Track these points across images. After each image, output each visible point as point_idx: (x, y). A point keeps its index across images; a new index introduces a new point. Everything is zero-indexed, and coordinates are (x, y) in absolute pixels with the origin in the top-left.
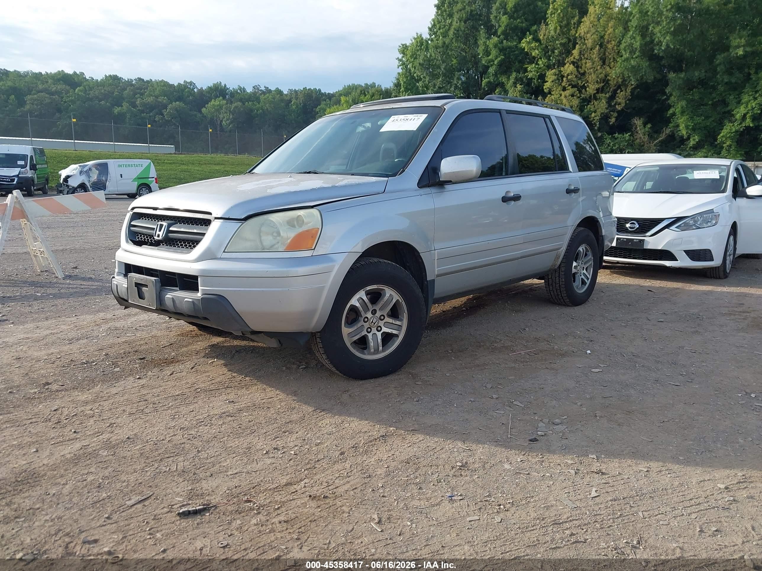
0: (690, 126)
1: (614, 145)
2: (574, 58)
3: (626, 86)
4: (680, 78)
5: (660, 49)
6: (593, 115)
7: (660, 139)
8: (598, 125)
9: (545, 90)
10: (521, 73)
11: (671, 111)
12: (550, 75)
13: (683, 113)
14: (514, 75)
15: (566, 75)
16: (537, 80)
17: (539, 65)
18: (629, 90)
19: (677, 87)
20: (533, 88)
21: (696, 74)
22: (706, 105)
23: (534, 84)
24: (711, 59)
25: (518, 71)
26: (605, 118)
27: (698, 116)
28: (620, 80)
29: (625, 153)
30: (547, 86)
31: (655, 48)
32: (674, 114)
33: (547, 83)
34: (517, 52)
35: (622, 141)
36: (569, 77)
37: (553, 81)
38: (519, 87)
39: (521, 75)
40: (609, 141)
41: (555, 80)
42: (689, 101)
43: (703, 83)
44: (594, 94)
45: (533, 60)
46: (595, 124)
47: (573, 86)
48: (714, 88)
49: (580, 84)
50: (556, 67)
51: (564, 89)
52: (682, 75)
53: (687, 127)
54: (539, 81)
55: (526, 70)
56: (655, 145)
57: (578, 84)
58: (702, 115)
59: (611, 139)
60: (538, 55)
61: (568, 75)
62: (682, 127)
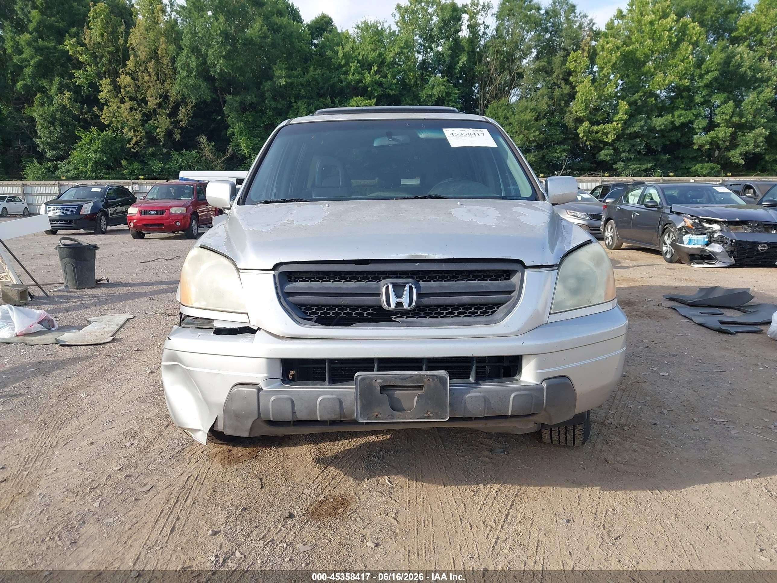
0: (250, 145)
1: (183, 161)
2: (129, 69)
3: (186, 104)
4: (236, 101)
5: (215, 71)
6: (158, 130)
7: (226, 157)
8: (162, 141)
9: (101, 100)
10: (66, 78)
11: (230, 131)
12: (105, 84)
13: (241, 133)
14: (57, 79)
15: (123, 86)
16: (87, 88)
17: (87, 71)
18: (189, 107)
19: (234, 109)
20: (82, 96)
21: (249, 98)
22: (259, 127)
23: (84, 92)
24: (258, 85)
25: (62, 76)
26: (169, 134)
27: (254, 137)
28: (179, 97)
29: (194, 170)
30: (102, 96)
31: (210, 69)
32: (233, 134)
33: (102, 93)
34: (57, 54)
35: (190, 158)
36: (128, 89)
37: (108, 92)
38: (68, 94)
39: (66, 81)
40: (178, 157)
41: (111, 90)
42: (246, 123)
43: (252, 106)
44: (155, 110)
45: (79, 65)
46: (159, 139)
47: (131, 99)
48: (263, 112)
49: (139, 97)
50: (107, 76)
51: (122, 101)
52: (238, 98)
53: (248, 147)
54: (90, 89)
55: (72, 76)
56: (221, 163)
57: (137, 97)
58: (257, 136)
59: (178, 155)
60: (86, 60)
61: (125, 87)
62: (243, 146)
